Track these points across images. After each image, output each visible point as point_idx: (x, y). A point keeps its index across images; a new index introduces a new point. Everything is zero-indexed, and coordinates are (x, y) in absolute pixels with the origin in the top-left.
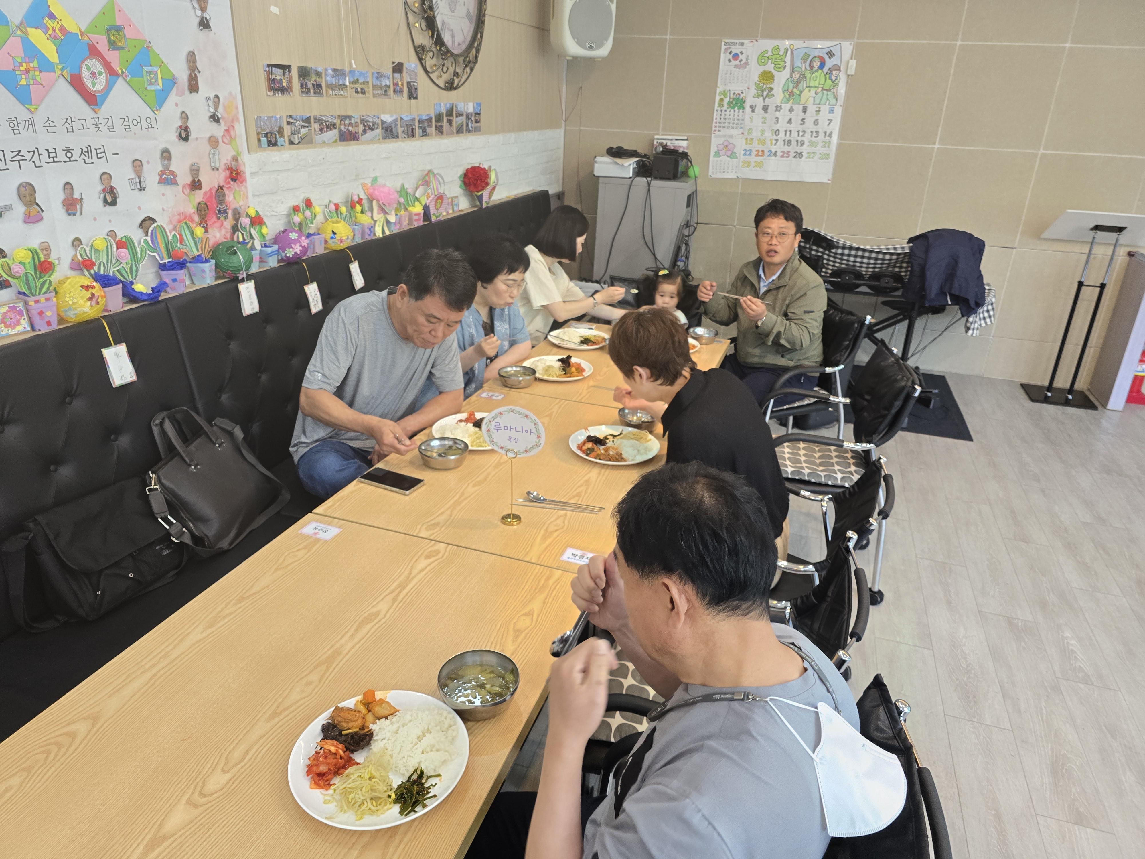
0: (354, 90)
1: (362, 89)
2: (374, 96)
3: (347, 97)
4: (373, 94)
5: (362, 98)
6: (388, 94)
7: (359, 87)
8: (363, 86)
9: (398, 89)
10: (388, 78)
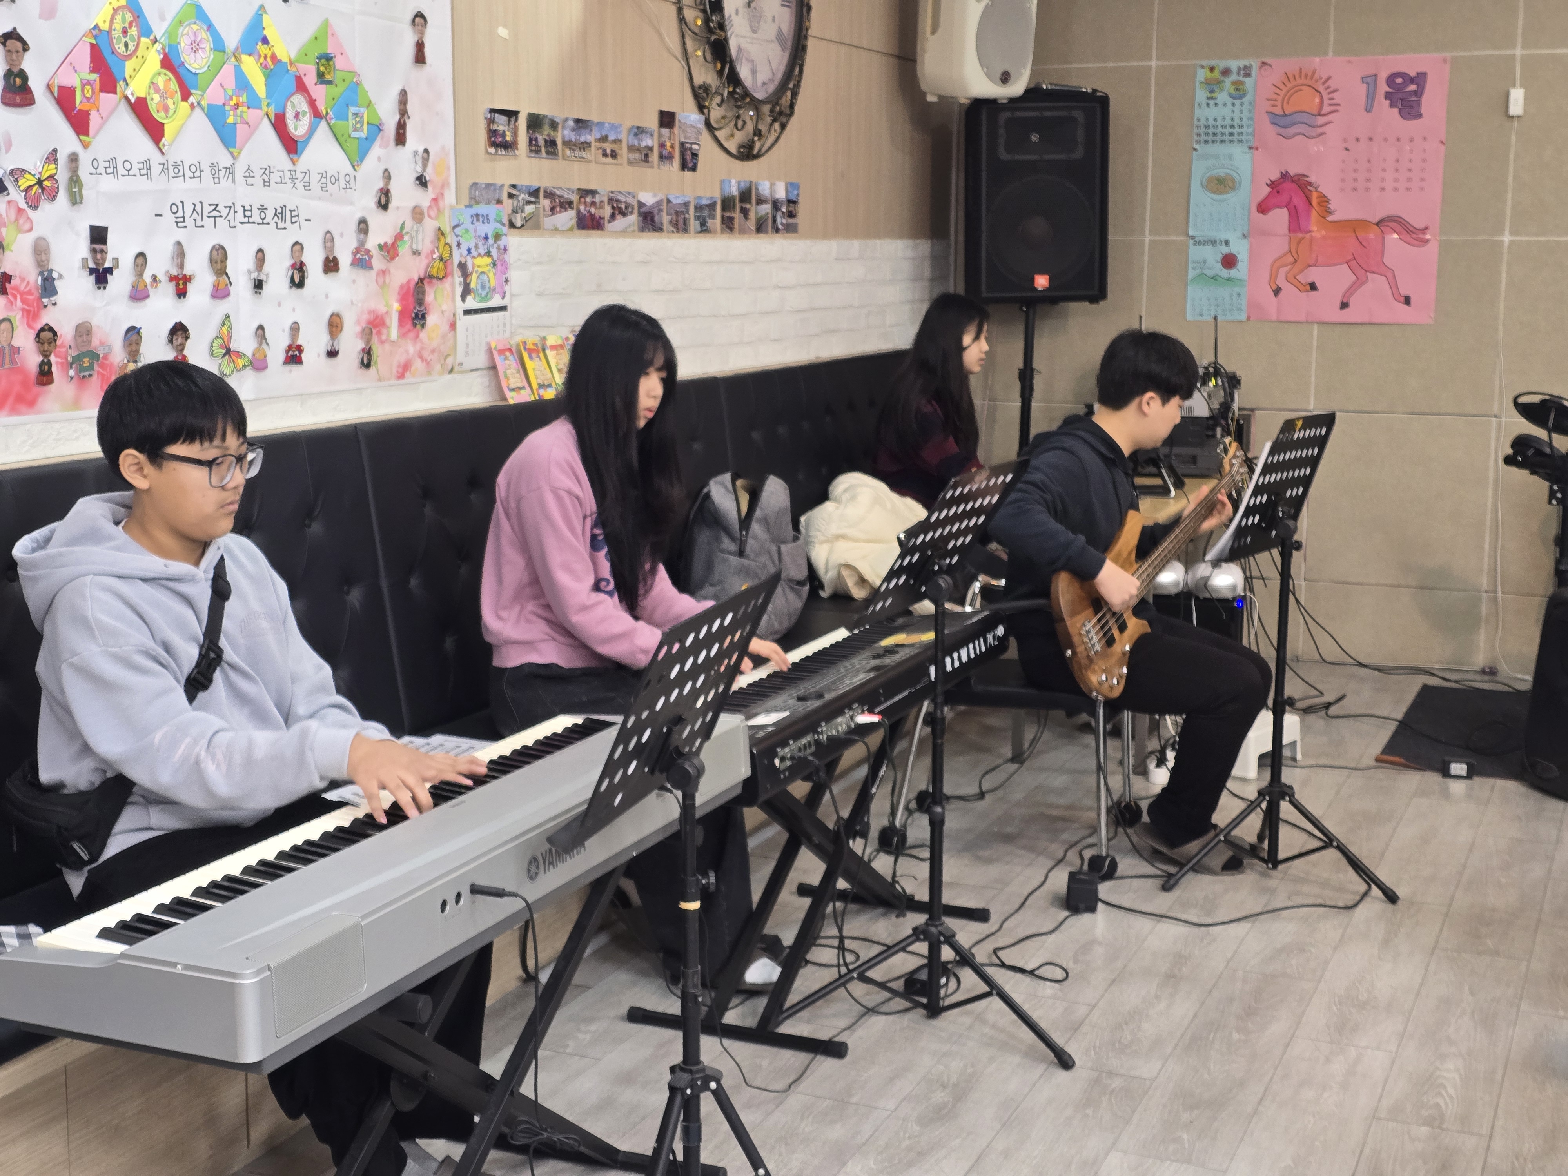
0: (601, 151)
1: (613, 151)
2: (630, 162)
3: (590, 161)
4: (628, 159)
5: (612, 164)
6: (650, 159)
7: (608, 147)
8: (614, 146)
9: (665, 153)
10: (652, 135)
